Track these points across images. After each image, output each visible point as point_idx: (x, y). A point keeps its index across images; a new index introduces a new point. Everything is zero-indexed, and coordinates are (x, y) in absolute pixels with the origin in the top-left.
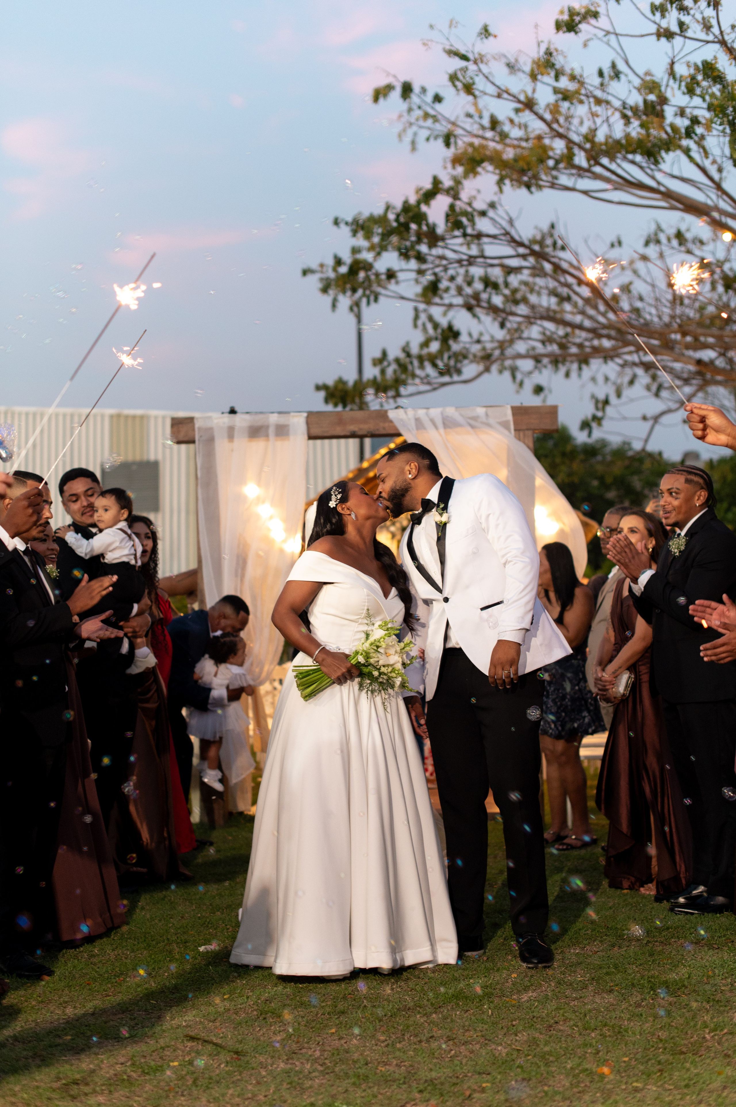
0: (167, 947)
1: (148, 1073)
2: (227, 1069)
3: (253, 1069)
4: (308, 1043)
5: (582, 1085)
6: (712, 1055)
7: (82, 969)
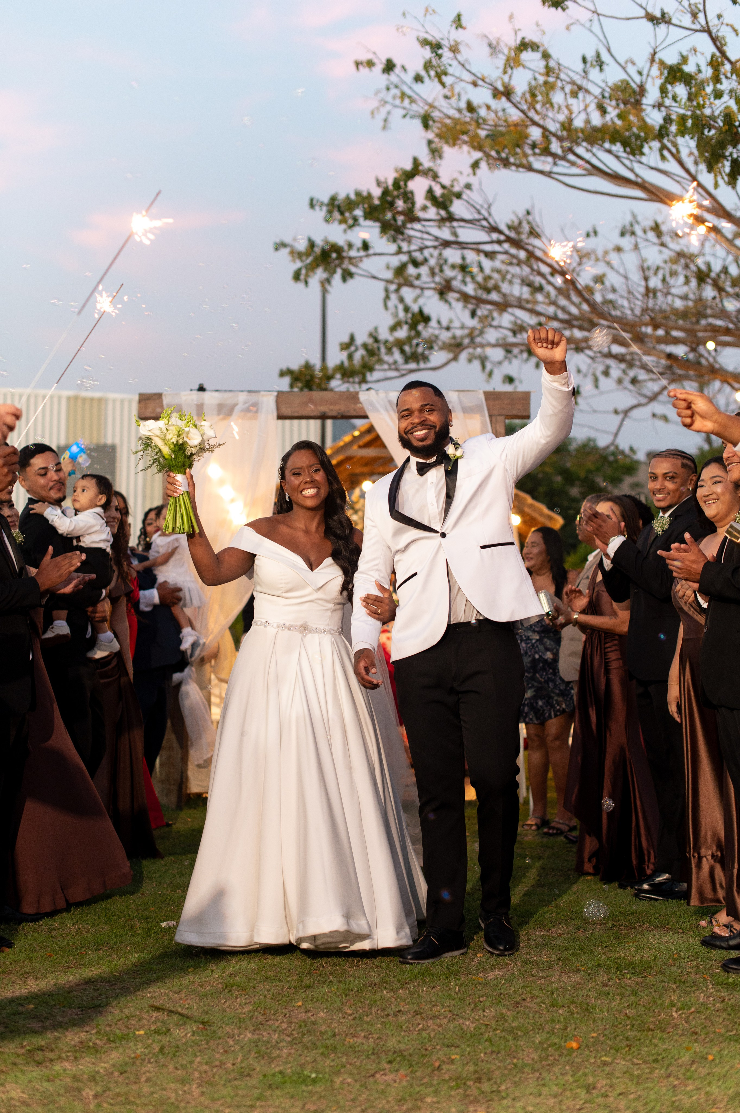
0: (129, 922)
1: (113, 1041)
2: (194, 1038)
3: (220, 1038)
4: (275, 1015)
5: (551, 1058)
6: (680, 1032)
7: (42, 942)
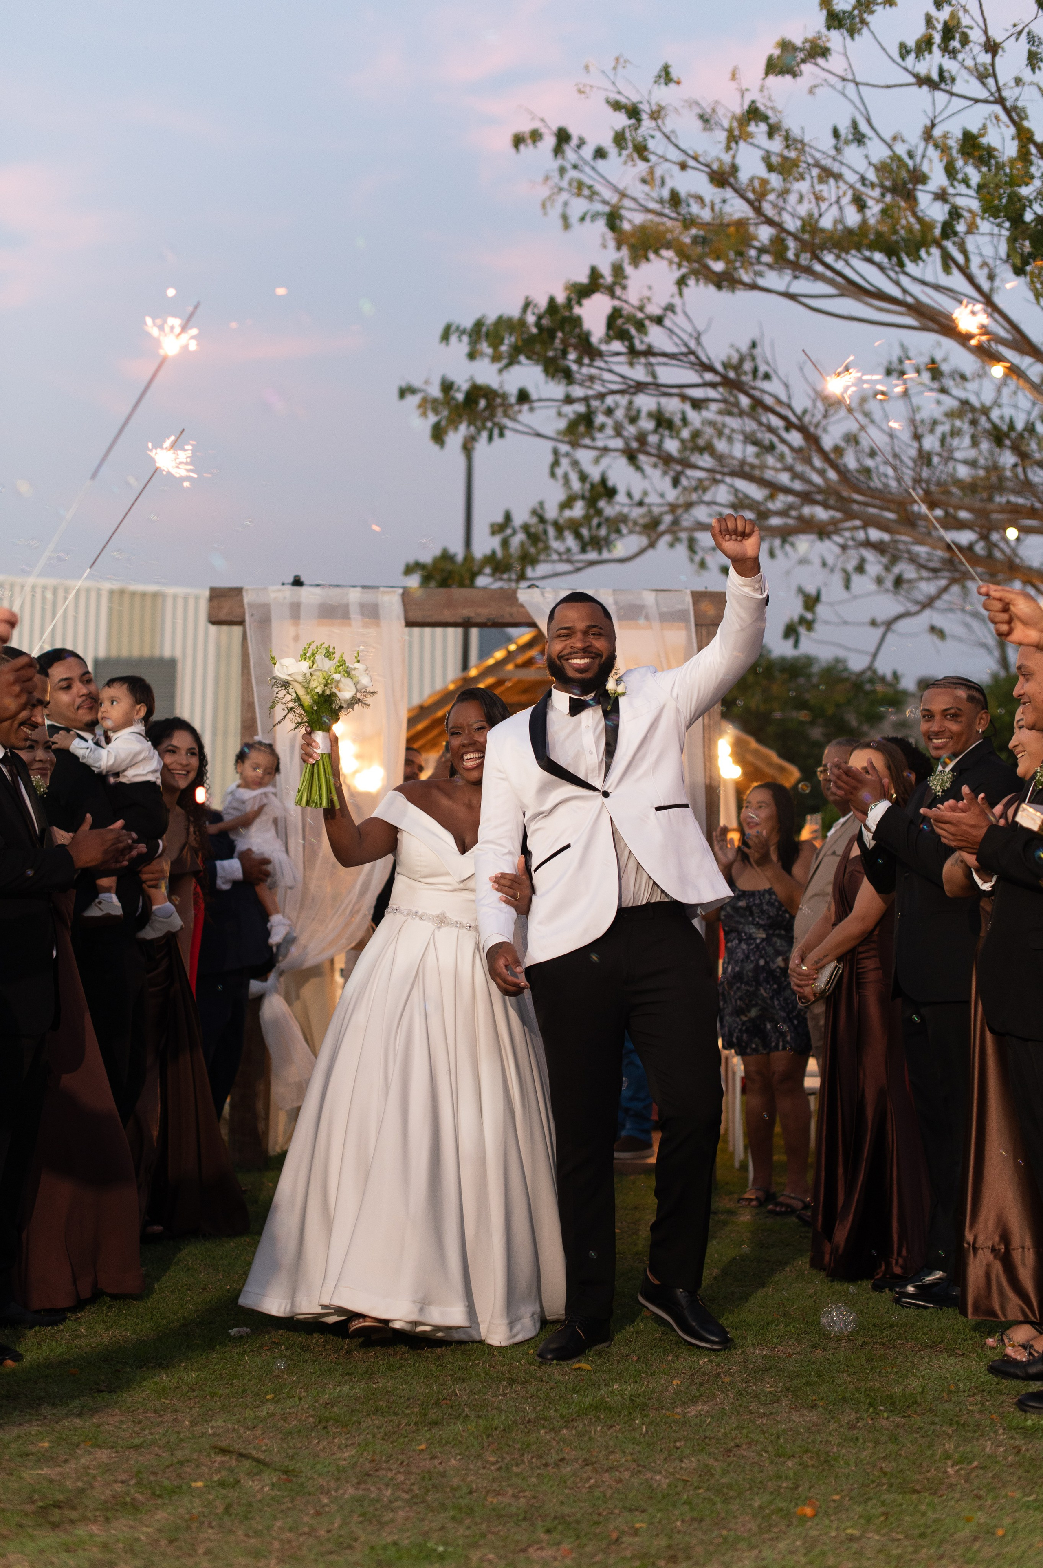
0: (184, 1329)
1: (160, 1496)
2: (273, 1493)
3: (310, 1494)
4: (387, 1462)
5: (776, 1530)
6: (957, 1495)
7: (63, 1353)
